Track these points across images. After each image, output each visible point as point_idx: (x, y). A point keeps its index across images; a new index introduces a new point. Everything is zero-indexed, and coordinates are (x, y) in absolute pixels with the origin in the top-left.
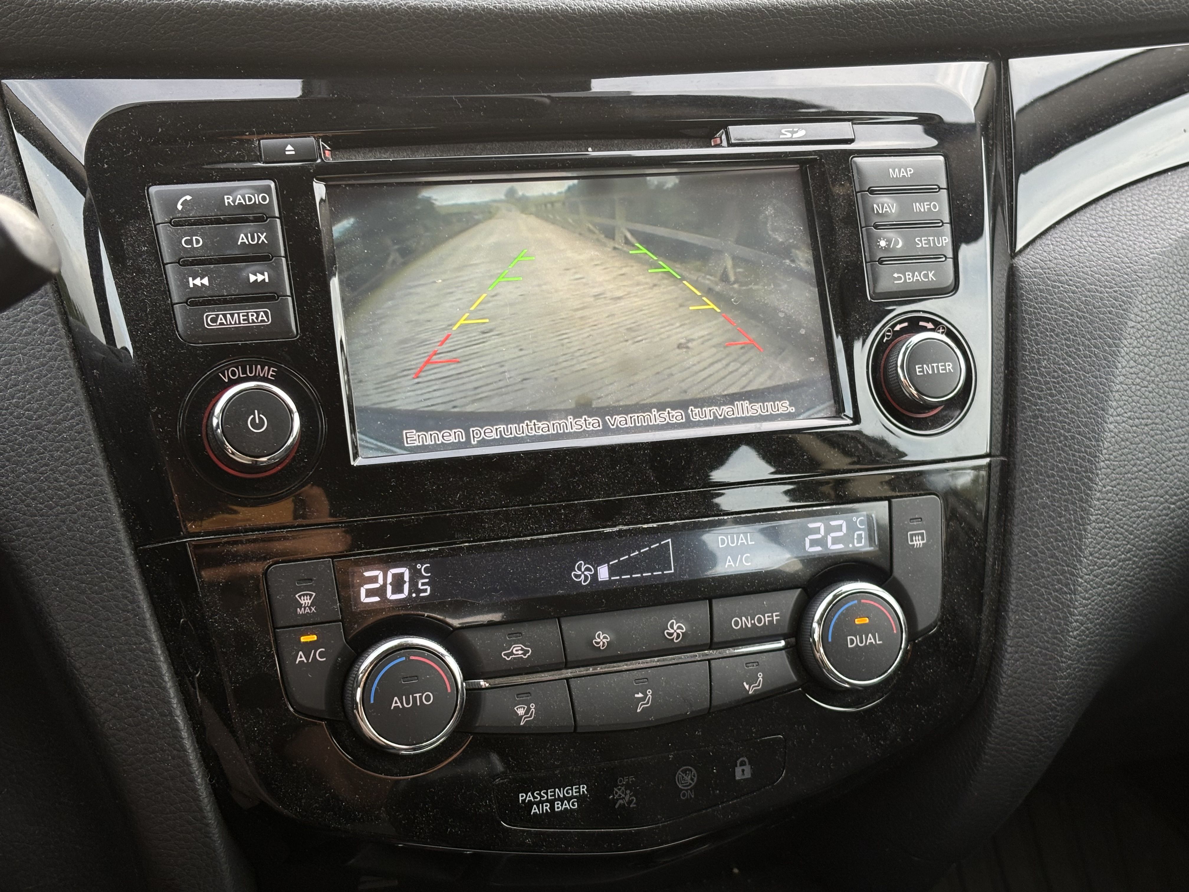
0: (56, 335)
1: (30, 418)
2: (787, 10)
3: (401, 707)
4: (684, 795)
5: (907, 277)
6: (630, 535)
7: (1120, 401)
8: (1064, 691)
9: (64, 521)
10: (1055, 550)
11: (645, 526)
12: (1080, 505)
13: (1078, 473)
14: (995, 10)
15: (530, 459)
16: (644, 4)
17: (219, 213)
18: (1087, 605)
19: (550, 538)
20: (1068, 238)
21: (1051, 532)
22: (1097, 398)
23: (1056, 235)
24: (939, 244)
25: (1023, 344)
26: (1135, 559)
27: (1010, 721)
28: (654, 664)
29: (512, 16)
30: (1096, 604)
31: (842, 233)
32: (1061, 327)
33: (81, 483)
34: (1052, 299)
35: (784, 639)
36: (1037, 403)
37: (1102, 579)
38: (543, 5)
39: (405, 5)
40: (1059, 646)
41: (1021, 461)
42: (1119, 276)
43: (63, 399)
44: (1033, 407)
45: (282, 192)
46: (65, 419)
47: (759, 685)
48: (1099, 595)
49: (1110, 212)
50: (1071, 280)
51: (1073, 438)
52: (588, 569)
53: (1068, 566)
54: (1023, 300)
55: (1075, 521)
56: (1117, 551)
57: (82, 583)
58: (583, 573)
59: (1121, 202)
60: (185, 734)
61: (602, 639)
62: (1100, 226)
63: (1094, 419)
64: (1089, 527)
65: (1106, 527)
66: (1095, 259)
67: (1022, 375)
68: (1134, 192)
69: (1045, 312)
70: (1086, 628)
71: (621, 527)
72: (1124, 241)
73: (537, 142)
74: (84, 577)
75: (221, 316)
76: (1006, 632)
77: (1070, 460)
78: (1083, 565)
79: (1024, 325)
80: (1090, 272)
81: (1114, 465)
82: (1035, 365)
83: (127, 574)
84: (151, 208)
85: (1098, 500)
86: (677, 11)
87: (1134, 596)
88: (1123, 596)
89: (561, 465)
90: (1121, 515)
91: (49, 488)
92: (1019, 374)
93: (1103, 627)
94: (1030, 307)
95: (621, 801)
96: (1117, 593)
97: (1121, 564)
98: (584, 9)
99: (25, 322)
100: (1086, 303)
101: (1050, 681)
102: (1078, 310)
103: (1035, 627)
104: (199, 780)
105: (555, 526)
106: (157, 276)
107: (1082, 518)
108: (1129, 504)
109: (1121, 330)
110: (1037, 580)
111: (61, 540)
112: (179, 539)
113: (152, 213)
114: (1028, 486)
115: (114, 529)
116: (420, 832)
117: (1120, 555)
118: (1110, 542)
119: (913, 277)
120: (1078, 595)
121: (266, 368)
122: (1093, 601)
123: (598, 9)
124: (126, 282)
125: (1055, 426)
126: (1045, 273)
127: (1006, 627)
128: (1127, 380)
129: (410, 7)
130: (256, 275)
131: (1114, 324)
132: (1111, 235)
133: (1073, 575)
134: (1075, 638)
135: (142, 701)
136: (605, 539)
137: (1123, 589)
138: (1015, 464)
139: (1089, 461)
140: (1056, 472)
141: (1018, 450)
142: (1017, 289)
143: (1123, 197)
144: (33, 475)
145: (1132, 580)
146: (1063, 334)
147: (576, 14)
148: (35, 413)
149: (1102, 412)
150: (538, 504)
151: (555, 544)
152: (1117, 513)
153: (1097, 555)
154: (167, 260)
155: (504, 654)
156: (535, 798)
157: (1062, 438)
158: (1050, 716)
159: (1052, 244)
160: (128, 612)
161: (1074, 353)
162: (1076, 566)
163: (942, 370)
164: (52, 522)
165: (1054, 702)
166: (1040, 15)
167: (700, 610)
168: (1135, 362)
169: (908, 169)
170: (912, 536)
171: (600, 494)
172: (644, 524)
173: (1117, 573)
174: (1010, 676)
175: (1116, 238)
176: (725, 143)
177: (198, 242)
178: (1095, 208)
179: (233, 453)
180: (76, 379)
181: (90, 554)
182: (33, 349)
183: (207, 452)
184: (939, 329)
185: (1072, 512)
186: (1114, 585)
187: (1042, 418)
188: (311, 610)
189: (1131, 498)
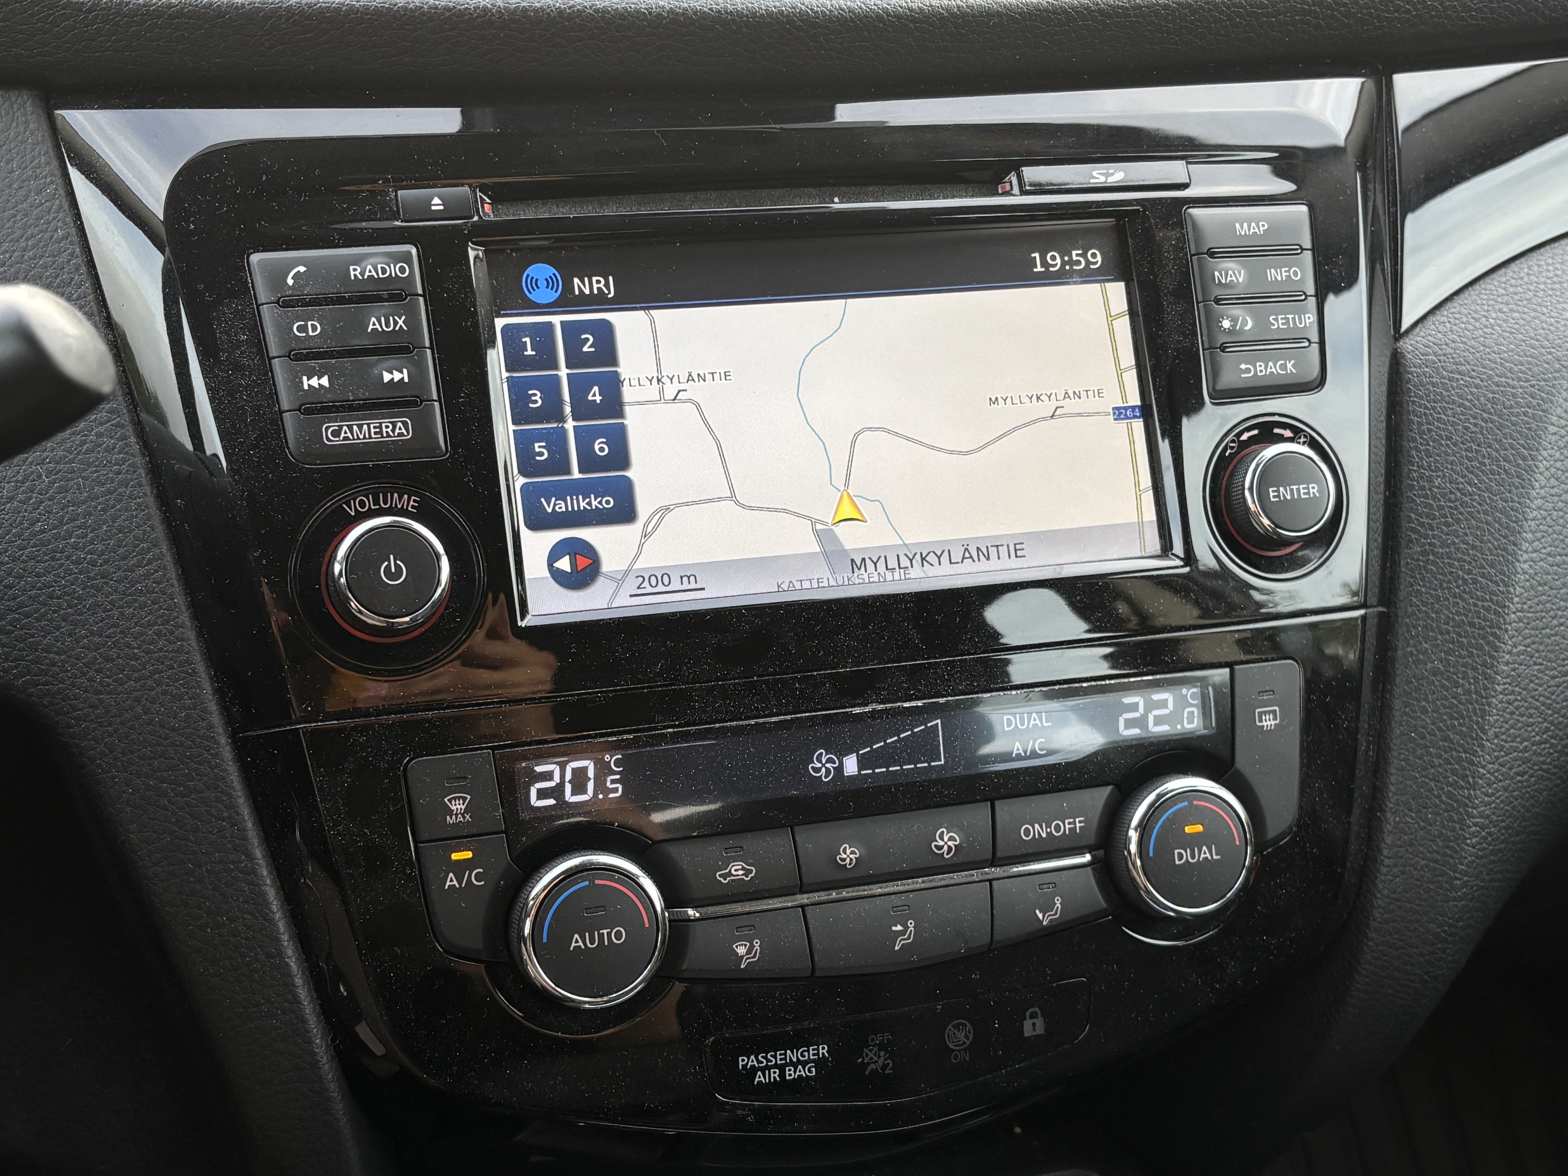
0: (127, 453)
1: (93, 563)
2: (1101, 11)
3: (583, 947)
4: (956, 1057)
5: (1259, 369)
6: (887, 717)
7: (1536, 532)
8: (1457, 916)
9: (138, 700)
10: (1449, 730)
11: (906, 705)
12: (1483, 670)
13: (1483, 629)
14: (1376, 9)
15: (755, 616)
16: (910, 4)
17: (342, 290)
18: (1489, 804)
19: (780, 721)
20: (1470, 314)
21: (1445, 707)
22: (1507, 528)
23: (1454, 310)
24: (1301, 323)
25: (1409, 456)
26: (1553, 741)
27: (1385, 955)
28: (918, 886)
29: (734, 20)
30: (1502, 802)
31: (1171, 311)
32: (1460, 434)
33: (161, 650)
34: (1449, 396)
35: (1090, 853)
36: (1428, 535)
37: (1510, 769)
38: (775, 7)
39: (591, 7)
40: (1452, 858)
41: (1406, 612)
42: (1537, 365)
43: (136, 538)
44: (1423, 540)
45: (426, 260)
46: (138, 565)
47: (1056, 914)
48: (1506, 790)
49: (1526, 279)
50: (1473, 370)
51: (1475, 582)
52: (830, 760)
53: (1465, 752)
54: (1410, 397)
55: (1476, 693)
56: (1530, 732)
57: (163, 783)
58: (823, 765)
59: (1539, 266)
60: (299, 981)
61: (848, 854)
62: (1512, 298)
63: (1503, 556)
64: (1494, 700)
65: (1516, 700)
66: (1505, 342)
67: (1408, 497)
68: (1555, 251)
69: (1440, 413)
70: (1488, 833)
71: (875, 706)
72: (1543, 318)
73: (767, 191)
74: (164, 774)
75: (345, 428)
76: (1383, 839)
77: (1470, 611)
78: (1486, 750)
79: (1411, 431)
80: (1498, 360)
81: (1528, 618)
82: (1426, 484)
83: (222, 770)
84: (252, 283)
85: (1507, 663)
86: (954, 13)
87: (1551, 789)
88: (1536, 791)
89: (795, 624)
90: (1536, 684)
91: (118, 657)
92: (1405, 495)
93: (1510, 831)
94: (1420, 406)
95: (872, 1066)
96: (1529, 787)
97: (1534, 748)
98: (831, 11)
99: (86, 435)
100: (1494, 401)
101: (1439, 903)
102: (1484, 411)
103: (1422, 832)
104: (318, 1041)
105: (787, 705)
106: (260, 374)
107: (1486, 689)
108: (1547, 668)
109: (1540, 438)
110: (1424, 770)
111: (134, 725)
112: (291, 725)
113: (254, 290)
114: (1415, 646)
115: (205, 711)
116: (608, 1108)
117: (1534, 736)
118: (1521, 719)
119: (1266, 368)
120: (1479, 789)
121: (406, 496)
122: (1498, 798)
123: (849, 11)
124: (220, 382)
125: (1451, 565)
126: (1440, 361)
127: (1382, 831)
128: (1547, 504)
129: (597, 11)
130: (392, 374)
131: (1529, 429)
132: (1526, 310)
133: (1473, 764)
134: (1474, 847)
135: (242, 938)
136: (853, 721)
137: (1536, 781)
138: (1396, 616)
139: (1496, 613)
140: (1452, 627)
141: (1401, 598)
142: (1402, 382)
143: (1542, 258)
144: (96, 639)
145: (1549, 769)
146: (1463, 443)
147: (819, 18)
148: (99, 556)
149: (1513, 547)
150: (764, 676)
151: (787, 729)
152: (1532, 682)
153: (1504, 737)
154: (274, 351)
155: (720, 876)
156: (759, 1062)
157: (1460, 582)
158: (1438, 949)
159: (1449, 322)
160: (223, 821)
161: (1478, 468)
162: (1477, 751)
163: (1304, 494)
164: (123, 702)
165: (1445, 932)
166: (1436, 16)
167: (979, 815)
168: (1557, 479)
169: (1261, 224)
170: (1260, 714)
171: (847, 662)
172: (905, 701)
173: (1529, 761)
174: (1388, 897)
175: (1533, 314)
176: (1016, 190)
177: (314, 328)
178: (1505, 273)
179: (361, 612)
180: (154, 511)
181: (173, 744)
182: (96, 472)
183: (327, 609)
184: (1300, 438)
185: (1472, 681)
186: (1526, 776)
187: (1433, 555)
188: (464, 818)
189: (1549, 661)
